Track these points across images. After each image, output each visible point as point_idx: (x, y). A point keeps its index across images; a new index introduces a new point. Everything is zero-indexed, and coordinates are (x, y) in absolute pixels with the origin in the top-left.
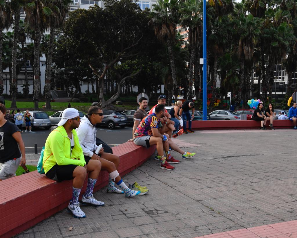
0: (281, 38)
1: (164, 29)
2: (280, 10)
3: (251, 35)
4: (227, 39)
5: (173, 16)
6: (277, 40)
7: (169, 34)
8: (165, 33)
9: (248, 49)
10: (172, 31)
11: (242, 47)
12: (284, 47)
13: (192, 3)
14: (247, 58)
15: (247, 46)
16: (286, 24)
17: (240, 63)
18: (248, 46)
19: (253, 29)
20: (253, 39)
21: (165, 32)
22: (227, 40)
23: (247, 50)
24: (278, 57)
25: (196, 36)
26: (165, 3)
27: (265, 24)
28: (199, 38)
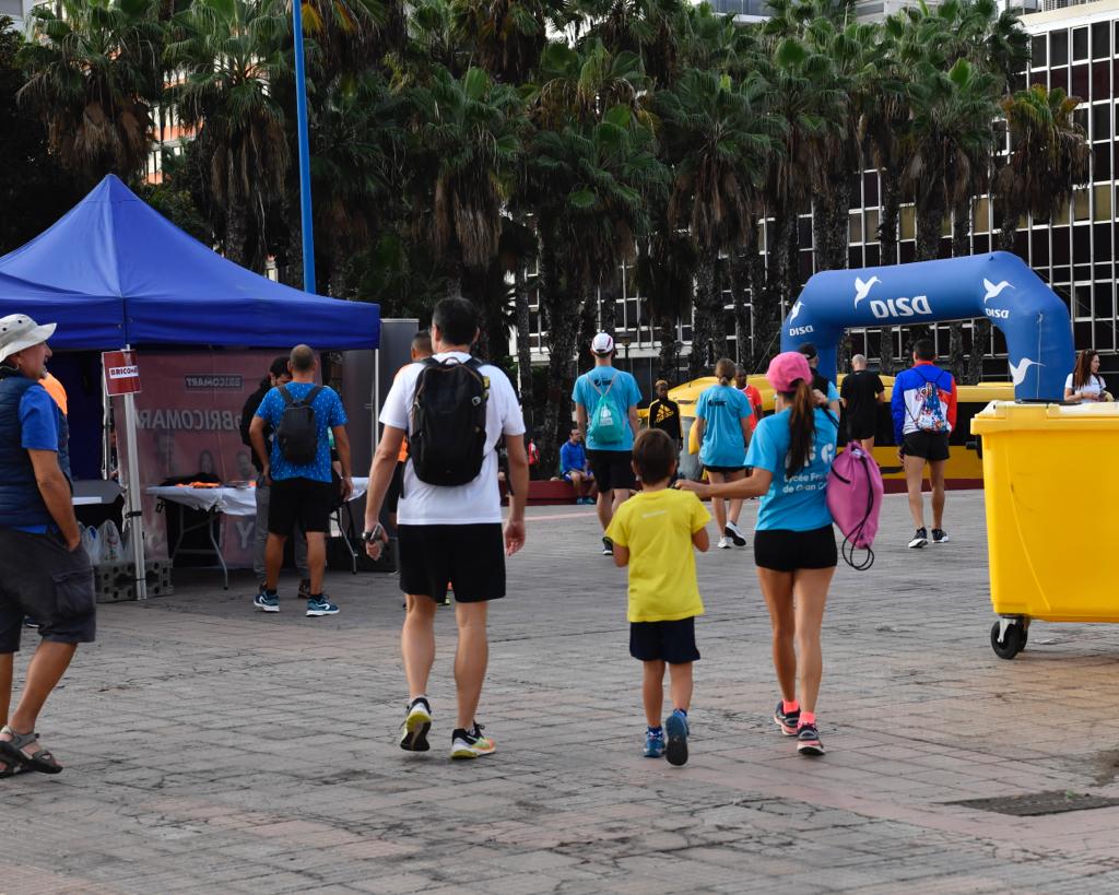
0: (608, 175)
1: (94, 127)
2: (600, 52)
3: (482, 161)
4: (380, 177)
5: (134, 68)
6: (592, 184)
7: (118, 150)
8: (101, 144)
9: (475, 220)
10: (132, 133)
11: (451, 213)
12: (621, 212)
13: (222, 19)
14: (471, 258)
15: (469, 207)
16: (627, 115)
17: (442, 280)
18: (473, 207)
19: (490, 137)
20: (493, 179)
21: (99, 140)
22: (384, 181)
23: (470, 223)
24: (600, 254)
25: (248, 165)
26: (95, 12)
27: (541, 108)
28: (261, 170)
